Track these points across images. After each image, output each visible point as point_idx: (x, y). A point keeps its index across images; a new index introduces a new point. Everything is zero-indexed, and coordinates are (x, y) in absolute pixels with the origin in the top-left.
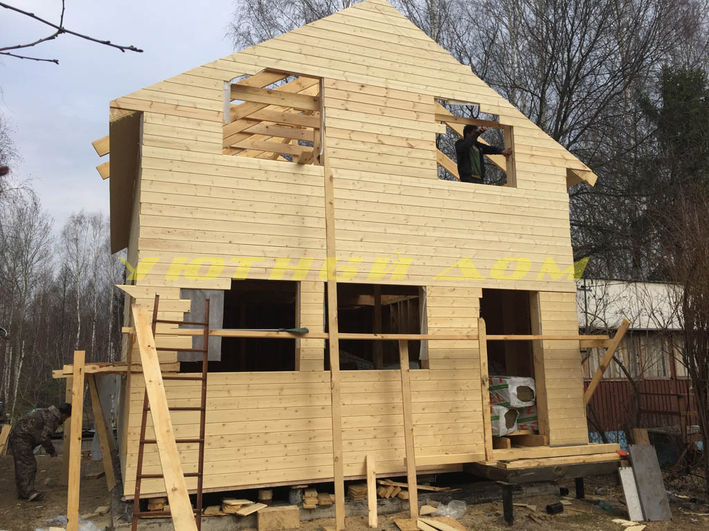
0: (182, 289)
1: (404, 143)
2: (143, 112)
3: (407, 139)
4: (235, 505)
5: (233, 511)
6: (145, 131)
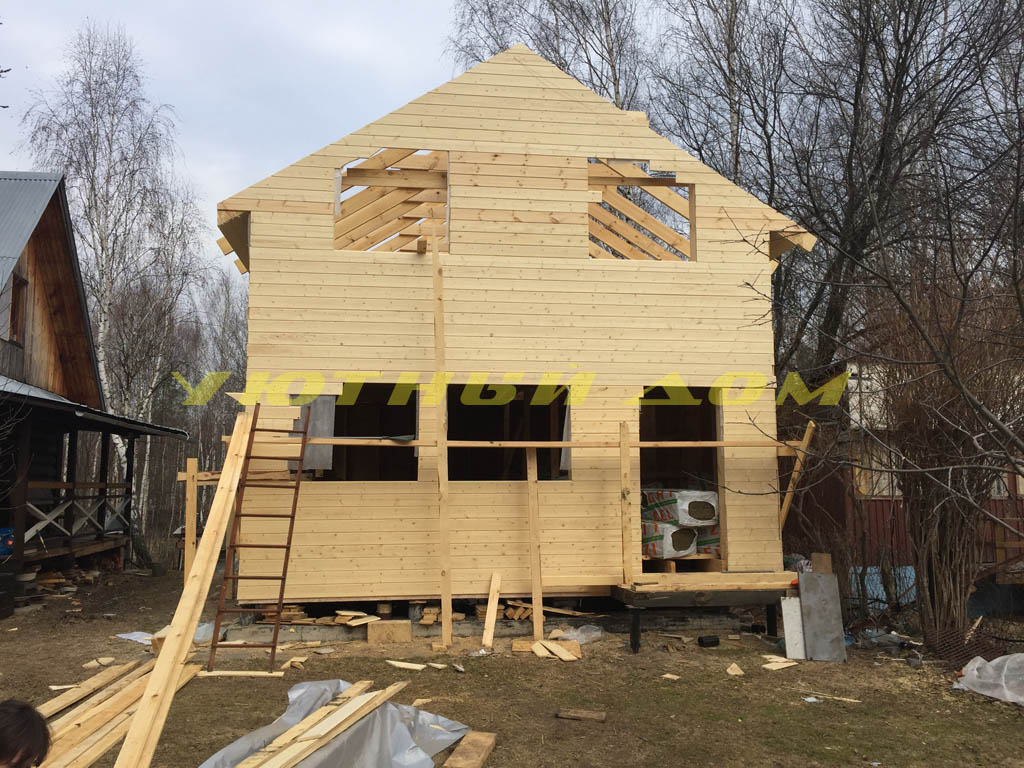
1: (547, 219)
2: (249, 212)
3: (551, 213)
4: (345, 615)
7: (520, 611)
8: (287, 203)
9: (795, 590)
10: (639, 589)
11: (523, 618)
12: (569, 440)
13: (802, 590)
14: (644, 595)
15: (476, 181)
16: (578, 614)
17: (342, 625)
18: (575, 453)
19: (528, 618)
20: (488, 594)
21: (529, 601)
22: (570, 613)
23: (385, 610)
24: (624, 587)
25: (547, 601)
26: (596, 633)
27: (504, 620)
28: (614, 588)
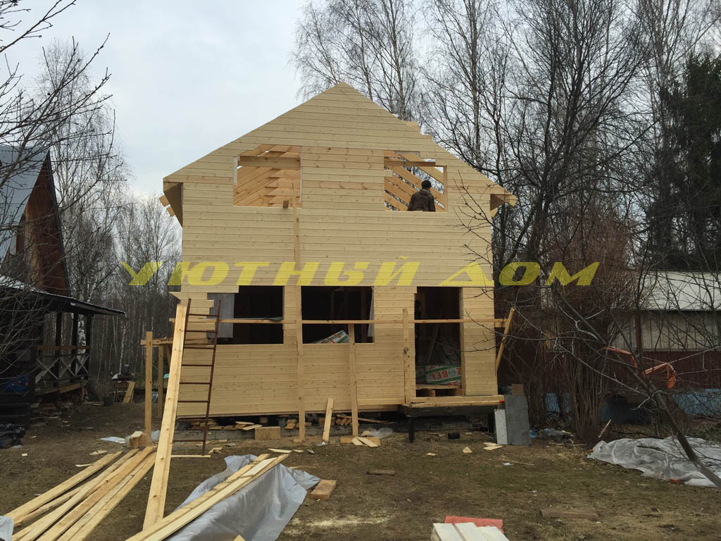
0: (208, 293)
1: (360, 187)
2: (182, 183)
3: (362, 183)
4: (241, 424)
5: (240, 428)
6: (184, 195)
7: (344, 421)
8: (205, 178)
9: (502, 405)
10: (414, 406)
11: (346, 424)
12: (373, 319)
13: (506, 405)
14: (417, 409)
15: (317, 164)
16: (378, 422)
17: (239, 430)
18: (376, 327)
19: (349, 424)
20: (326, 411)
21: (350, 414)
22: (374, 421)
23: (264, 421)
24: (405, 405)
25: (360, 415)
26: (389, 432)
27: (335, 425)
28: (399, 406)
